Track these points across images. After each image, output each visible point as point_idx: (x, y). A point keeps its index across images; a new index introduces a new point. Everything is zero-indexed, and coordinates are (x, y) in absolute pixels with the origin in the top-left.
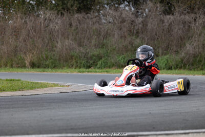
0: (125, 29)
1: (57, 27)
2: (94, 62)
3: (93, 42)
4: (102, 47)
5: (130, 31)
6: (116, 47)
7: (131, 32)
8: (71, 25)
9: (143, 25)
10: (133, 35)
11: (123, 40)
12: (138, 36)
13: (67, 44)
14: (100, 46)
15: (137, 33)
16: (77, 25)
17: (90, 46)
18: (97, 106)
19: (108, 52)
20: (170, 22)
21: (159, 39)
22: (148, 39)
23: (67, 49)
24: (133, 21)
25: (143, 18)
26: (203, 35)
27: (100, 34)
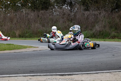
0: (65, 18)
1: (32, 17)
6: (61, 27)
8: (38, 16)
9: (74, 16)
10: (69, 21)
11: (64, 24)
12: (72, 22)
13: (36, 25)
15: (71, 20)
16: (41, 16)
17: (48, 27)
20: (87, 15)
21: (82, 23)
23: (36, 28)
24: (69, 14)
25: (74, 12)
26: (104, 21)
27: (53, 21)
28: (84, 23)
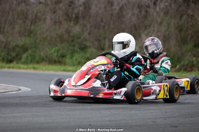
0: (60, 13)
2: (17, 55)
3: (17, 28)
4: (29, 35)
5: (68, 15)
6: (47, 36)
7: (68, 17)
9: (85, 8)
10: (70, 20)
11: (57, 27)
12: (78, 22)
14: (27, 34)
15: (77, 17)
17: (13, 33)
18: (19, 113)
19: (36, 42)
20: (121, 4)
21: (106, 27)
22: (91, 27)
24: (71, 2)
26: (165, 23)
27: (26, 18)
28: (112, 26)
